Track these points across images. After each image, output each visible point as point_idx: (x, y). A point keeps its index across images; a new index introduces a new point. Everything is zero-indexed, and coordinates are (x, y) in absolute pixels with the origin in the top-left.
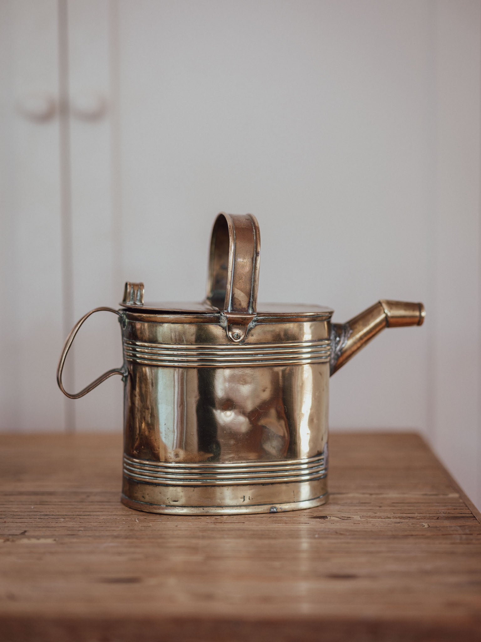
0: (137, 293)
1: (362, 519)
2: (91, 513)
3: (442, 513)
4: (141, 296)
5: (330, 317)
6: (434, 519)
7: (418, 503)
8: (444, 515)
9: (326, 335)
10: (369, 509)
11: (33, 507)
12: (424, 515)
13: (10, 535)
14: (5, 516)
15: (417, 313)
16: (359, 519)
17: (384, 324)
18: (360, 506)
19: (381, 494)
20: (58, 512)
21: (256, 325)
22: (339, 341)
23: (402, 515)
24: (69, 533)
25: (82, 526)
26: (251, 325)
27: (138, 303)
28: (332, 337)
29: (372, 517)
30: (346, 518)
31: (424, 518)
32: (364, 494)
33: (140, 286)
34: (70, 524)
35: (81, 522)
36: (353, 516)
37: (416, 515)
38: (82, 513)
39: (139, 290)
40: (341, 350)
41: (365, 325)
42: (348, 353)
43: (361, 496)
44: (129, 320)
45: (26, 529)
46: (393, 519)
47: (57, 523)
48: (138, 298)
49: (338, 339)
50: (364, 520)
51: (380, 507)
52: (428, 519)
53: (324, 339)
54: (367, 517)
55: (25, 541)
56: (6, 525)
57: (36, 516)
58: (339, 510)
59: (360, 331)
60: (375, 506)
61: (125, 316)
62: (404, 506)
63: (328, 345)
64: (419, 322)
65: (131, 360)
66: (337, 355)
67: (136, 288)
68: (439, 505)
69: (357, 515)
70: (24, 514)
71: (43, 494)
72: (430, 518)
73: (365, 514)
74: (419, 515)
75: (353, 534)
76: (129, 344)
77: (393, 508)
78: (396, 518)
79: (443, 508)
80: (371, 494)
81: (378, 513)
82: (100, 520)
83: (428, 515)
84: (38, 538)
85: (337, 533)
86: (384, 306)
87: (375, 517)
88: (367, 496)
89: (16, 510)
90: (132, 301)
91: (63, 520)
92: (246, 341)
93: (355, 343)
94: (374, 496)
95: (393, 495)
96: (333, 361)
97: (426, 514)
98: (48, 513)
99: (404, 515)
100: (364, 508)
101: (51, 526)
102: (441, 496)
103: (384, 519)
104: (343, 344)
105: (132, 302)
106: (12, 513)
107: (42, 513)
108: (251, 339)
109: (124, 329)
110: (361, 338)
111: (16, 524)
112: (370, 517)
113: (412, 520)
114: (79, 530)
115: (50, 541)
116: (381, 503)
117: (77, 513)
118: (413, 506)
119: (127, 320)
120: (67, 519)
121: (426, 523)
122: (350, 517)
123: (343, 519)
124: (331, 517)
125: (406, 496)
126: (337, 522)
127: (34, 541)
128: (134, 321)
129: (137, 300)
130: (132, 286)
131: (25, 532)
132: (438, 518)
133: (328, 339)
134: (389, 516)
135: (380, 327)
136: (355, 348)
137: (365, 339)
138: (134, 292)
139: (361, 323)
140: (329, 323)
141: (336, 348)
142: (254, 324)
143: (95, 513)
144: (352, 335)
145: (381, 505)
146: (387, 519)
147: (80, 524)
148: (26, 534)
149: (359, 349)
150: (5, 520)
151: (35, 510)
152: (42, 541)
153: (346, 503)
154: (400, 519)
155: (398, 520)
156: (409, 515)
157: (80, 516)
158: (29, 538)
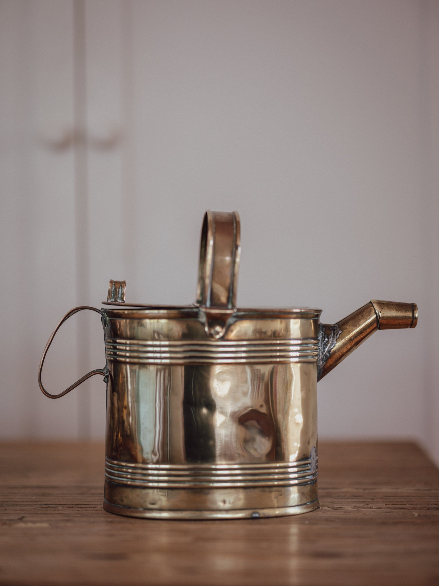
0: (119, 290)
1: (354, 509)
2: (90, 503)
3: (433, 505)
4: (123, 294)
5: (318, 316)
6: (425, 510)
7: (410, 496)
8: (435, 506)
9: (312, 334)
10: (361, 501)
11: (34, 498)
12: (415, 506)
13: (7, 520)
14: (7, 505)
15: (410, 314)
16: (351, 509)
17: (375, 325)
18: (352, 499)
19: (375, 489)
20: (58, 502)
21: (236, 322)
22: (328, 341)
23: (393, 506)
24: (65, 518)
25: (79, 513)
26: (230, 320)
27: (119, 301)
28: (320, 337)
29: (364, 508)
30: (337, 508)
31: (415, 509)
32: (357, 489)
33: (122, 284)
34: (68, 512)
35: (78, 510)
36: (345, 507)
37: (408, 506)
38: (80, 503)
39: (121, 288)
40: (329, 351)
41: (355, 326)
42: (338, 355)
43: (355, 490)
44: (109, 318)
45: (24, 515)
46: (384, 509)
47: (55, 510)
48: (120, 296)
49: (326, 339)
50: (355, 509)
51: (373, 499)
52: (419, 509)
53: (310, 338)
54: (359, 507)
55: (21, 525)
56: (6, 512)
57: (36, 505)
58: (332, 502)
59: (349, 333)
60: (368, 499)
61: (105, 314)
62: (395, 499)
63: (315, 344)
64: (412, 323)
65: (112, 358)
66: (326, 356)
67: (118, 285)
68: (430, 498)
69: (349, 506)
70: (25, 504)
71: (46, 487)
72: (421, 508)
73: (357, 505)
74: (410, 506)
75: (344, 521)
76: (110, 342)
77: (386, 500)
78: (387, 508)
79: (435, 500)
80: (365, 489)
81: (370, 504)
82: (97, 508)
83: (419, 506)
84: (34, 522)
85: (327, 520)
86: (376, 306)
87: (367, 508)
88: (361, 491)
89: (18, 500)
90: (113, 298)
91: (61, 508)
92: (226, 337)
93: (345, 345)
94: (367, 491)
95: (386, 490)
96: (321, 363)
97: (417, 506)
98: (48, 503)
99: (396, 506)
100: (356, 500)
101: (49, 513)
102: (433, 491)
103: (376, 509)
104: (332, 345)
105: (113, 300)
106: (14, 503)
107: (42, 503)
108: (232, 335)
109: (105, 328)
110: (351, 340)
111: (15, 511)
112: (361, 507)
113: (402, 510)
114: (75, 517)
115: (45, 525)
116: (374, 496)
117: (76, 503)
118: (404, 499)
119: (107, 318)
120: (65, 508)
121: (417, 512)
122: (341, 508)
123: (335, 509)
124: (323, 507)
125: (399, 491)
126: (329, 511)
127: (30, 525)
128: (114, 319)
129: (118, 297)
130: (114, 284)
131: (23, 517)
132: (429, 509)
133: (316, 338)
134: (380, 507)
135: (372, 328)
136: (345, 350)
137: (356, 340)
138: (115, 289)
139: (350, 323)
140: (316, 322)
141: (324, 349)
142: (234, 319)
143: (93, 503)
144: (341, 337)
145: (374, 498)
146: (378, 510)
147: (78, 511)
148: (24, 519)
149: (349, 350)
150: (5, 508)
151: (36, 500)
152: (38, 525)
153: (340, 496)
154: (392, 509)
155: (389, 510)
156: (401, 506)
157: (78, 506)
158: (25, 522)
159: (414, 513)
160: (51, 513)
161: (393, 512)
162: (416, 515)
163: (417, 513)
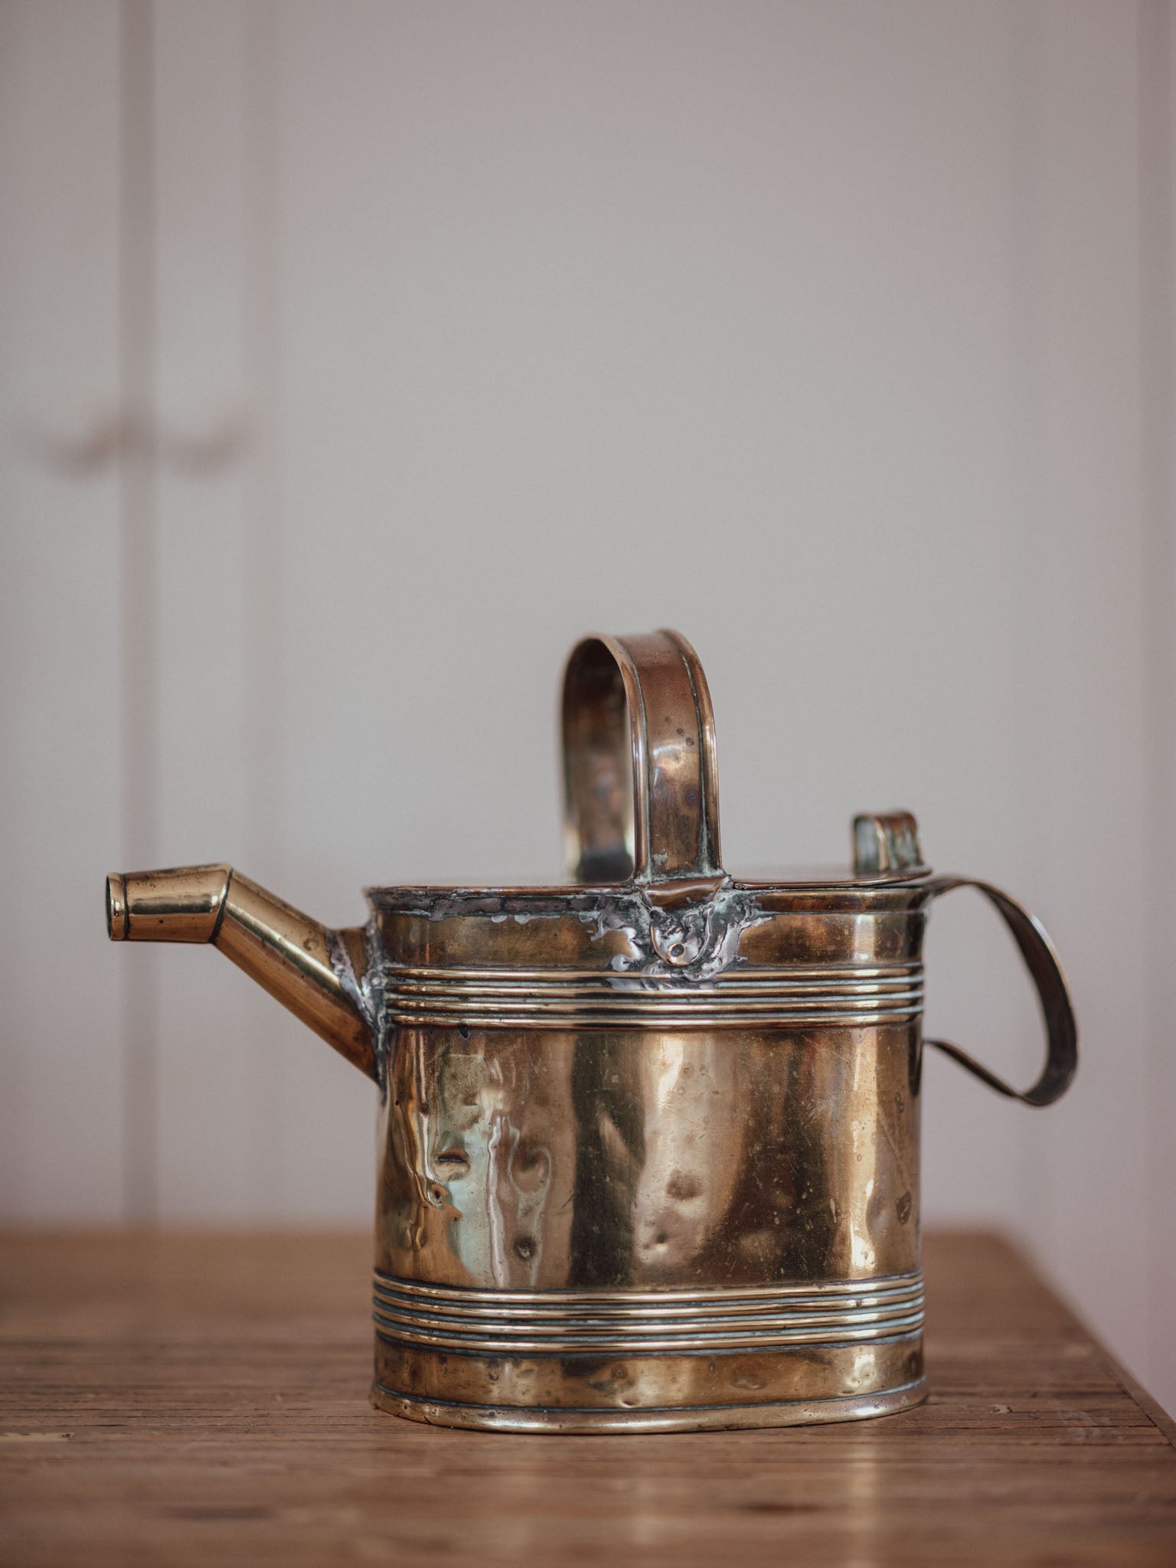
3: (1045, 1386)
6: (1026, 1397)
8: (1050, 1388)
12: (1000, 1388)
24: (106, 1421)
25: (138, 1408)
31: (1001, 1395)
35: (137, 1400)
37: (982, 1388)
47: (76, 1401)
52: (1010, 1396)
72: (1015, 1395)
74: (987, 1389)
79: (1050, 1375)
83: (1010, 1389)
84: (24, 1431)
91: (92, 1396)
97: (1005, 1388)
101: (61, 1408)
107: (43, 1383)
113: (968, 1399)
114: (130, 1417)
115: (54, 1437)
120: (103, 1396)
121: (1004, 1404)
127: (13, 1438)
132: (1034, 1396)
147: (136, 1404)
152: (35, 1437)
157: (136, 1390)
159: (998, 1406)
160: (68, 1408)
161: (943, 1404)
162: (1003, 1410)
163: (1005, 1407)
